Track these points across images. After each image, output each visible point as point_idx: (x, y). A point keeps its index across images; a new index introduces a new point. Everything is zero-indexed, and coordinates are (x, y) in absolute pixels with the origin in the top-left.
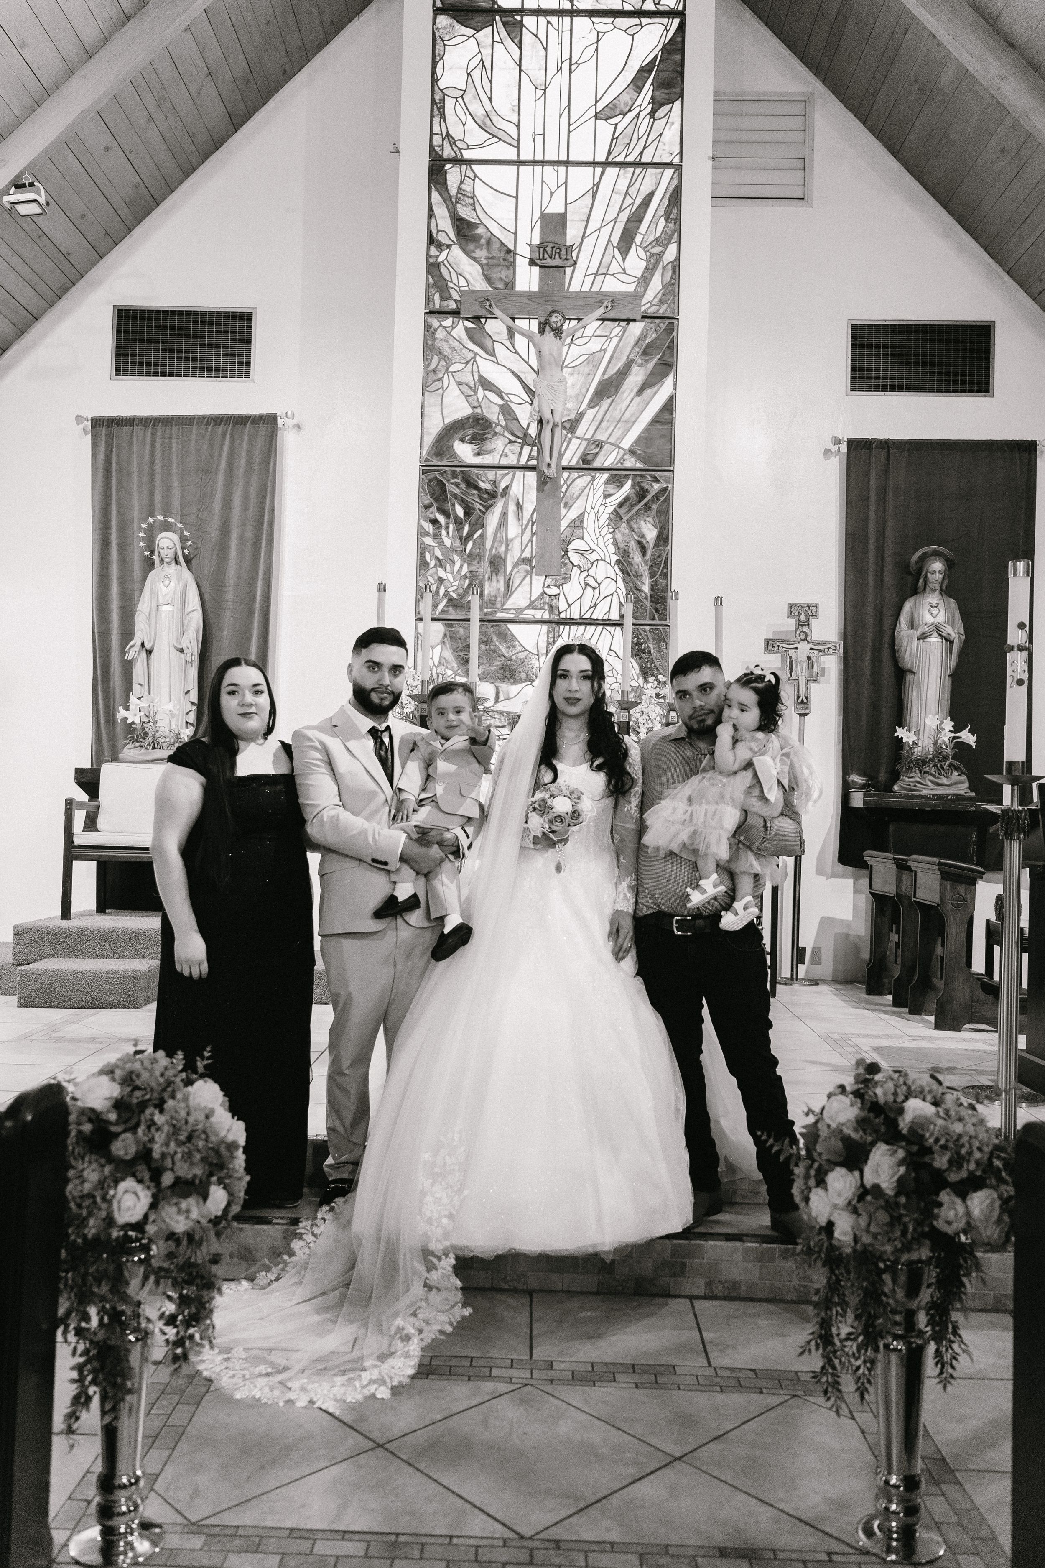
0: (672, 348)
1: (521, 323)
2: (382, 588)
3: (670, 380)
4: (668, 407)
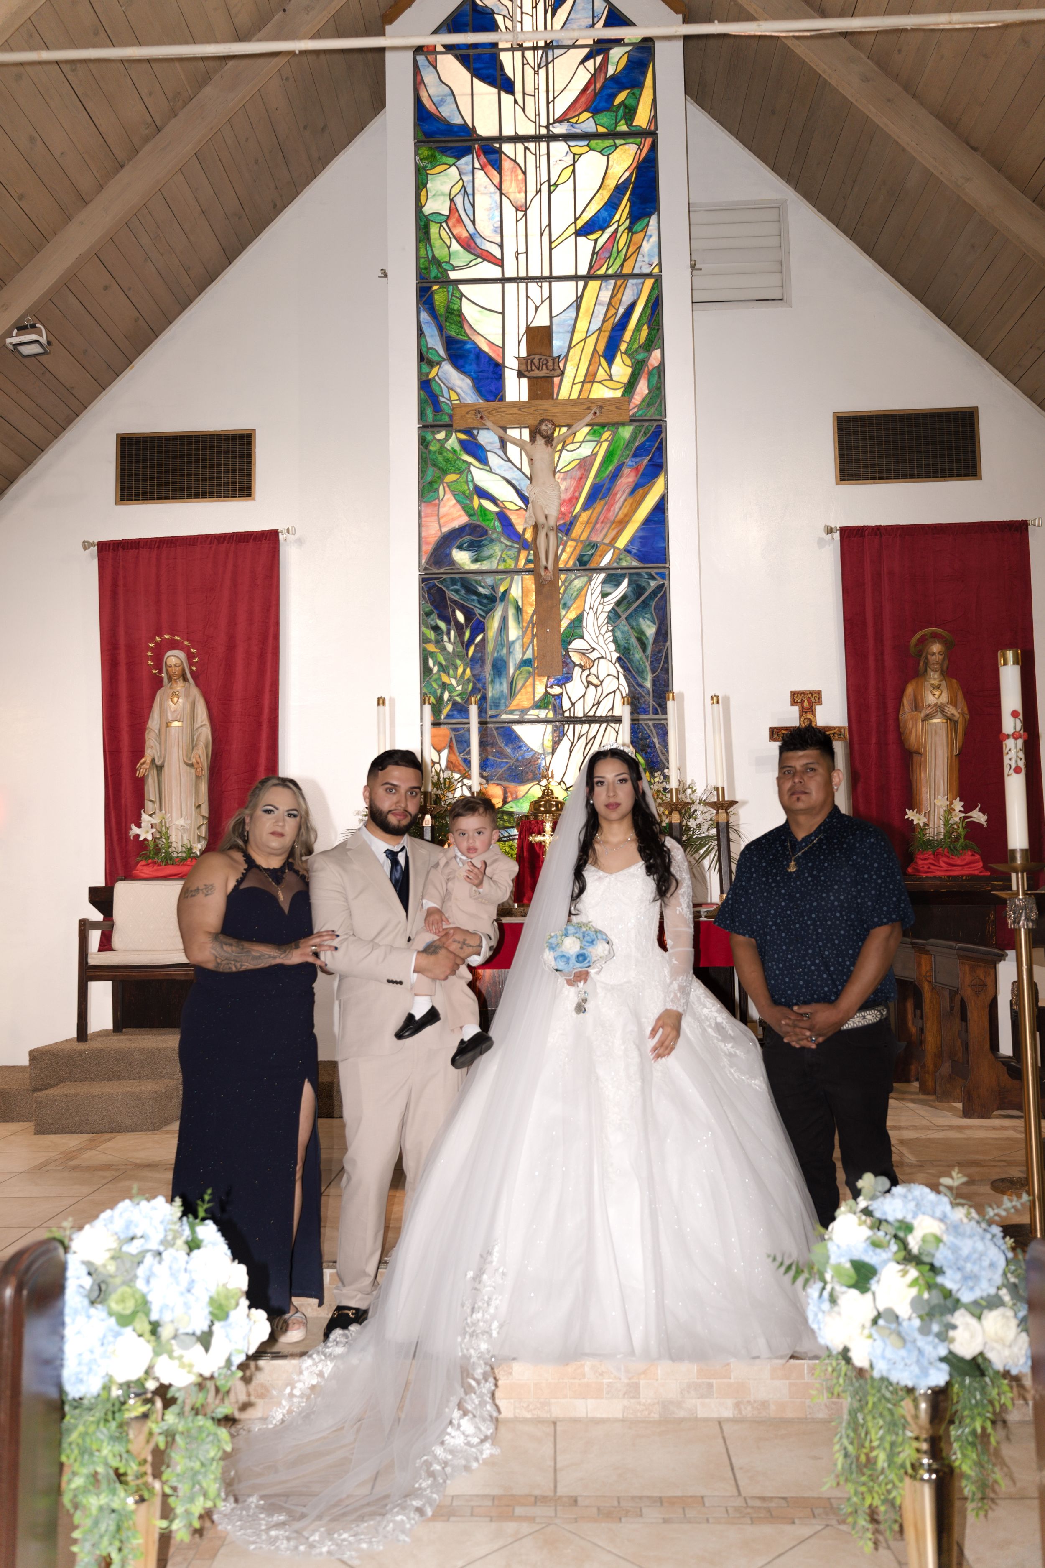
0: (661, 449)
1: (513, 433)
2: (381, 702)
3: (660, 481)
4: (661, 508)
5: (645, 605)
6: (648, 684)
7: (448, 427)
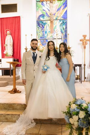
0: (66, 4)
1: (48, 2)
2: (26, 35)
3: (66, 7)
4: (66, 11)
5: (64, 24)
6: (64, 34)
7: (40, 1)
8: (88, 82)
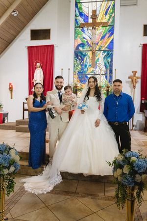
0: (113, 30)
1: (89, 28)
2: (62, 69)
3: (113, 35)
6: (109, 69)
7: (79, 27)
8: (137, 131)
